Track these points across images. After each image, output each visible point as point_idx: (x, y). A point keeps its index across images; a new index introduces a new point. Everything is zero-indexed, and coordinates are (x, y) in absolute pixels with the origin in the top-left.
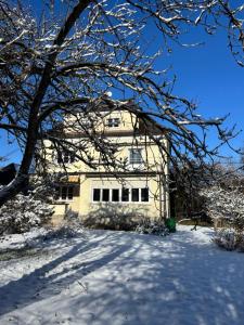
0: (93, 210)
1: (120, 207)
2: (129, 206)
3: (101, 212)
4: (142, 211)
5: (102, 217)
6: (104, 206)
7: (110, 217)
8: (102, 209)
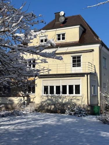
0: (44, 100)
1: (60, 98)
2: (66, 98)
3: (48, 101)
4: (75, 101)
5: (49, 104)
6: (50, 98)
7: (54, 105)
8: (49, 99)
